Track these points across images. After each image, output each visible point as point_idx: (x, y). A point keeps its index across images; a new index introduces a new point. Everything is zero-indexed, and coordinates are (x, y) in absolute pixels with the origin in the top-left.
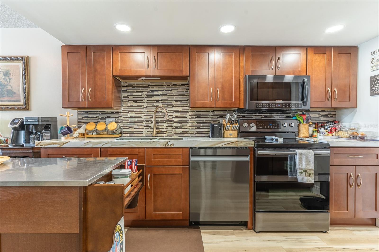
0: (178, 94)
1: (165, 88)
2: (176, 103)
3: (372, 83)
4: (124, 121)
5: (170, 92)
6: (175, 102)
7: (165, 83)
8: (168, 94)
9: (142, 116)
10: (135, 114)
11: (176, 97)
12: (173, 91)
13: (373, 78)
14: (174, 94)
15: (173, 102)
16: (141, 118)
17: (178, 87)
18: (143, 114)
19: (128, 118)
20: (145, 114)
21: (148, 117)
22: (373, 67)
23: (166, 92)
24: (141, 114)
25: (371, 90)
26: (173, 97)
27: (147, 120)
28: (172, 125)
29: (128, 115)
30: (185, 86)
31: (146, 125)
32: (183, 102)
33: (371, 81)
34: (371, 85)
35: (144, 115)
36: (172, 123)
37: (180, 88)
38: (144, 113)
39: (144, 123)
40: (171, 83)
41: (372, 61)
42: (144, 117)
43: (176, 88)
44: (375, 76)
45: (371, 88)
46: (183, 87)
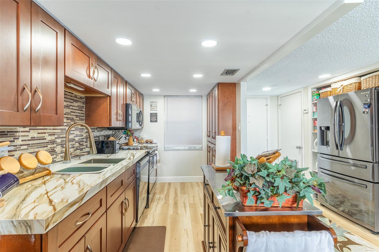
0: (77, 108)
1: (68, 98)
2: (77, 119)
3: (151, 116)
4: (22, 147)
5: (72, 104)
6: (76, 117)
7: (69, 92)
8: (71, 107)
9: (46, 136)
10: (38, 133)
11: (77, 111)
12: (75, 104)
13: (152, 114)
14: (76, 108)
15: (75, 118)
16: (45, 139)
17: (78, 100)
18: (47, 133)
19: (28, 140)
20: (50, 133)
21: (53, 138)
22: (151, 109)
23: (69, 104)
24: (45, 133)
25: (151, 119)
26: (75, 111)
27: (53, 142)
28: (75, 146)
29: (28, 136)
30: (82, 99)
31: (51, 150)
32: (81, 118)
33: (151, 115)
34: (151, 117)
35: (49, 135)
36: (74, 143)
37: (79, 101)
38: (49, 131)
39: (49, 146)
40: (73, 94)
41: (151, 106)
42: (49, 138)
43: (77, 101)
44: (153, 113)
45: (151, 118)
46: (81, 100)
